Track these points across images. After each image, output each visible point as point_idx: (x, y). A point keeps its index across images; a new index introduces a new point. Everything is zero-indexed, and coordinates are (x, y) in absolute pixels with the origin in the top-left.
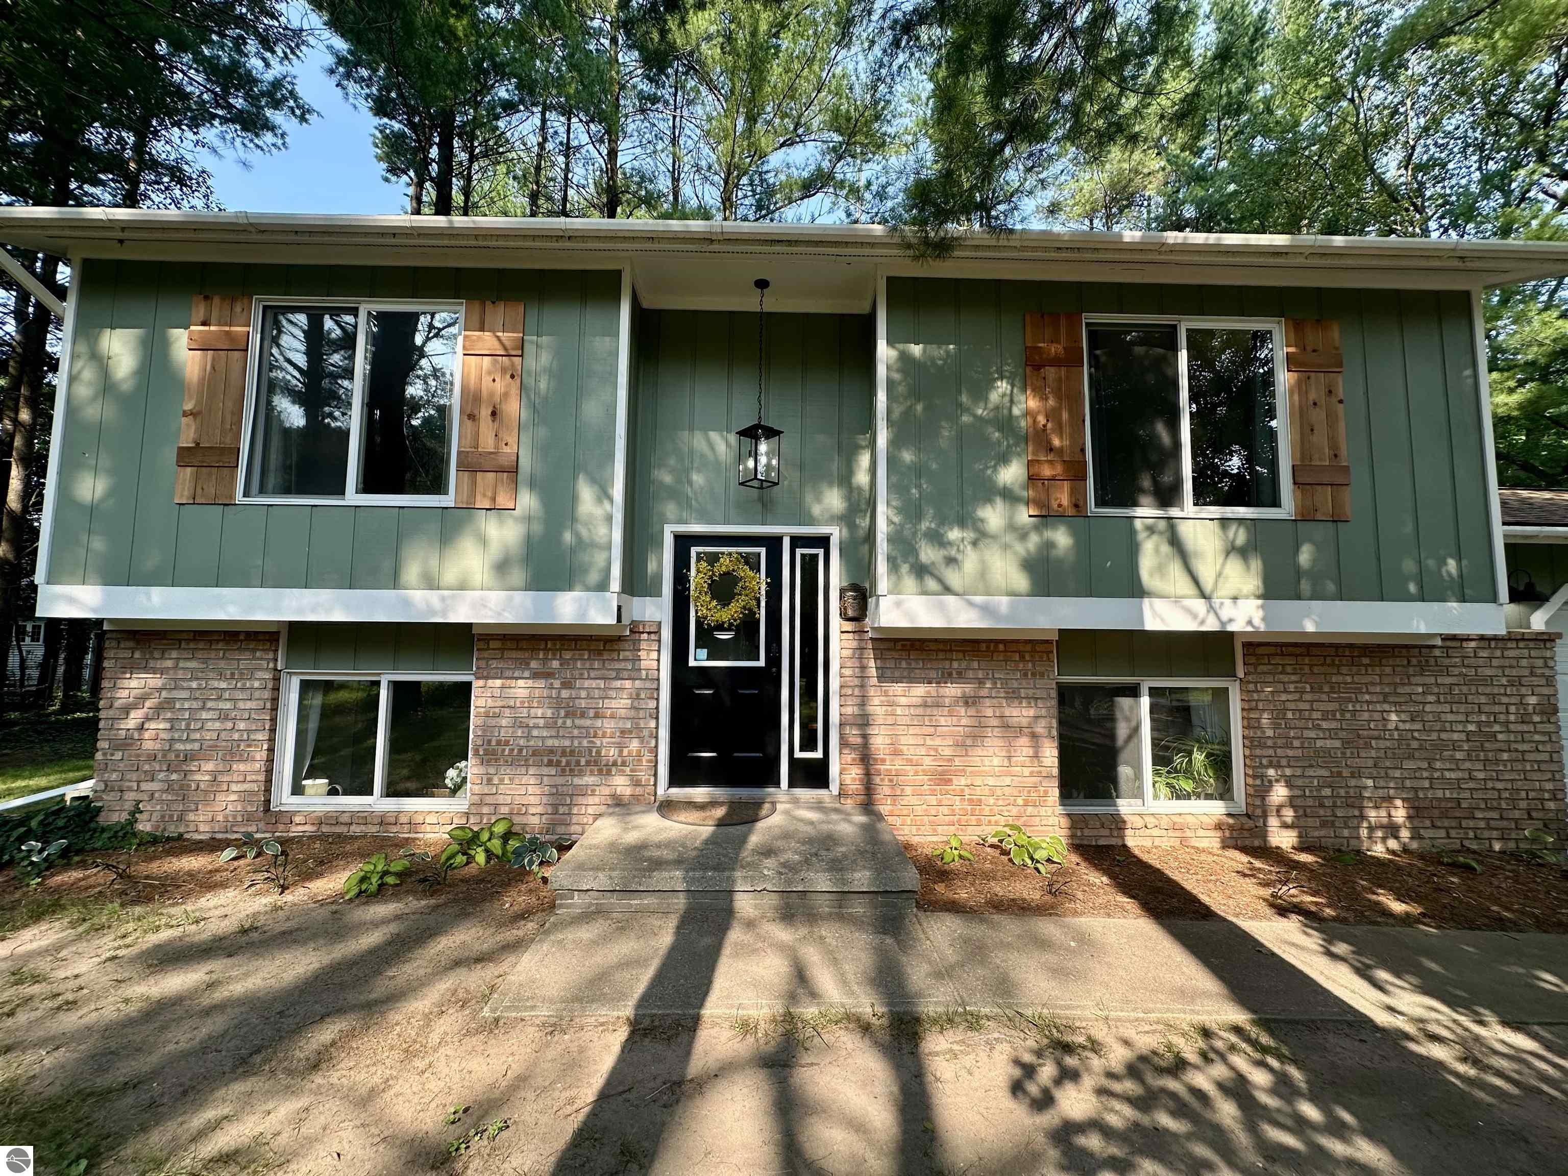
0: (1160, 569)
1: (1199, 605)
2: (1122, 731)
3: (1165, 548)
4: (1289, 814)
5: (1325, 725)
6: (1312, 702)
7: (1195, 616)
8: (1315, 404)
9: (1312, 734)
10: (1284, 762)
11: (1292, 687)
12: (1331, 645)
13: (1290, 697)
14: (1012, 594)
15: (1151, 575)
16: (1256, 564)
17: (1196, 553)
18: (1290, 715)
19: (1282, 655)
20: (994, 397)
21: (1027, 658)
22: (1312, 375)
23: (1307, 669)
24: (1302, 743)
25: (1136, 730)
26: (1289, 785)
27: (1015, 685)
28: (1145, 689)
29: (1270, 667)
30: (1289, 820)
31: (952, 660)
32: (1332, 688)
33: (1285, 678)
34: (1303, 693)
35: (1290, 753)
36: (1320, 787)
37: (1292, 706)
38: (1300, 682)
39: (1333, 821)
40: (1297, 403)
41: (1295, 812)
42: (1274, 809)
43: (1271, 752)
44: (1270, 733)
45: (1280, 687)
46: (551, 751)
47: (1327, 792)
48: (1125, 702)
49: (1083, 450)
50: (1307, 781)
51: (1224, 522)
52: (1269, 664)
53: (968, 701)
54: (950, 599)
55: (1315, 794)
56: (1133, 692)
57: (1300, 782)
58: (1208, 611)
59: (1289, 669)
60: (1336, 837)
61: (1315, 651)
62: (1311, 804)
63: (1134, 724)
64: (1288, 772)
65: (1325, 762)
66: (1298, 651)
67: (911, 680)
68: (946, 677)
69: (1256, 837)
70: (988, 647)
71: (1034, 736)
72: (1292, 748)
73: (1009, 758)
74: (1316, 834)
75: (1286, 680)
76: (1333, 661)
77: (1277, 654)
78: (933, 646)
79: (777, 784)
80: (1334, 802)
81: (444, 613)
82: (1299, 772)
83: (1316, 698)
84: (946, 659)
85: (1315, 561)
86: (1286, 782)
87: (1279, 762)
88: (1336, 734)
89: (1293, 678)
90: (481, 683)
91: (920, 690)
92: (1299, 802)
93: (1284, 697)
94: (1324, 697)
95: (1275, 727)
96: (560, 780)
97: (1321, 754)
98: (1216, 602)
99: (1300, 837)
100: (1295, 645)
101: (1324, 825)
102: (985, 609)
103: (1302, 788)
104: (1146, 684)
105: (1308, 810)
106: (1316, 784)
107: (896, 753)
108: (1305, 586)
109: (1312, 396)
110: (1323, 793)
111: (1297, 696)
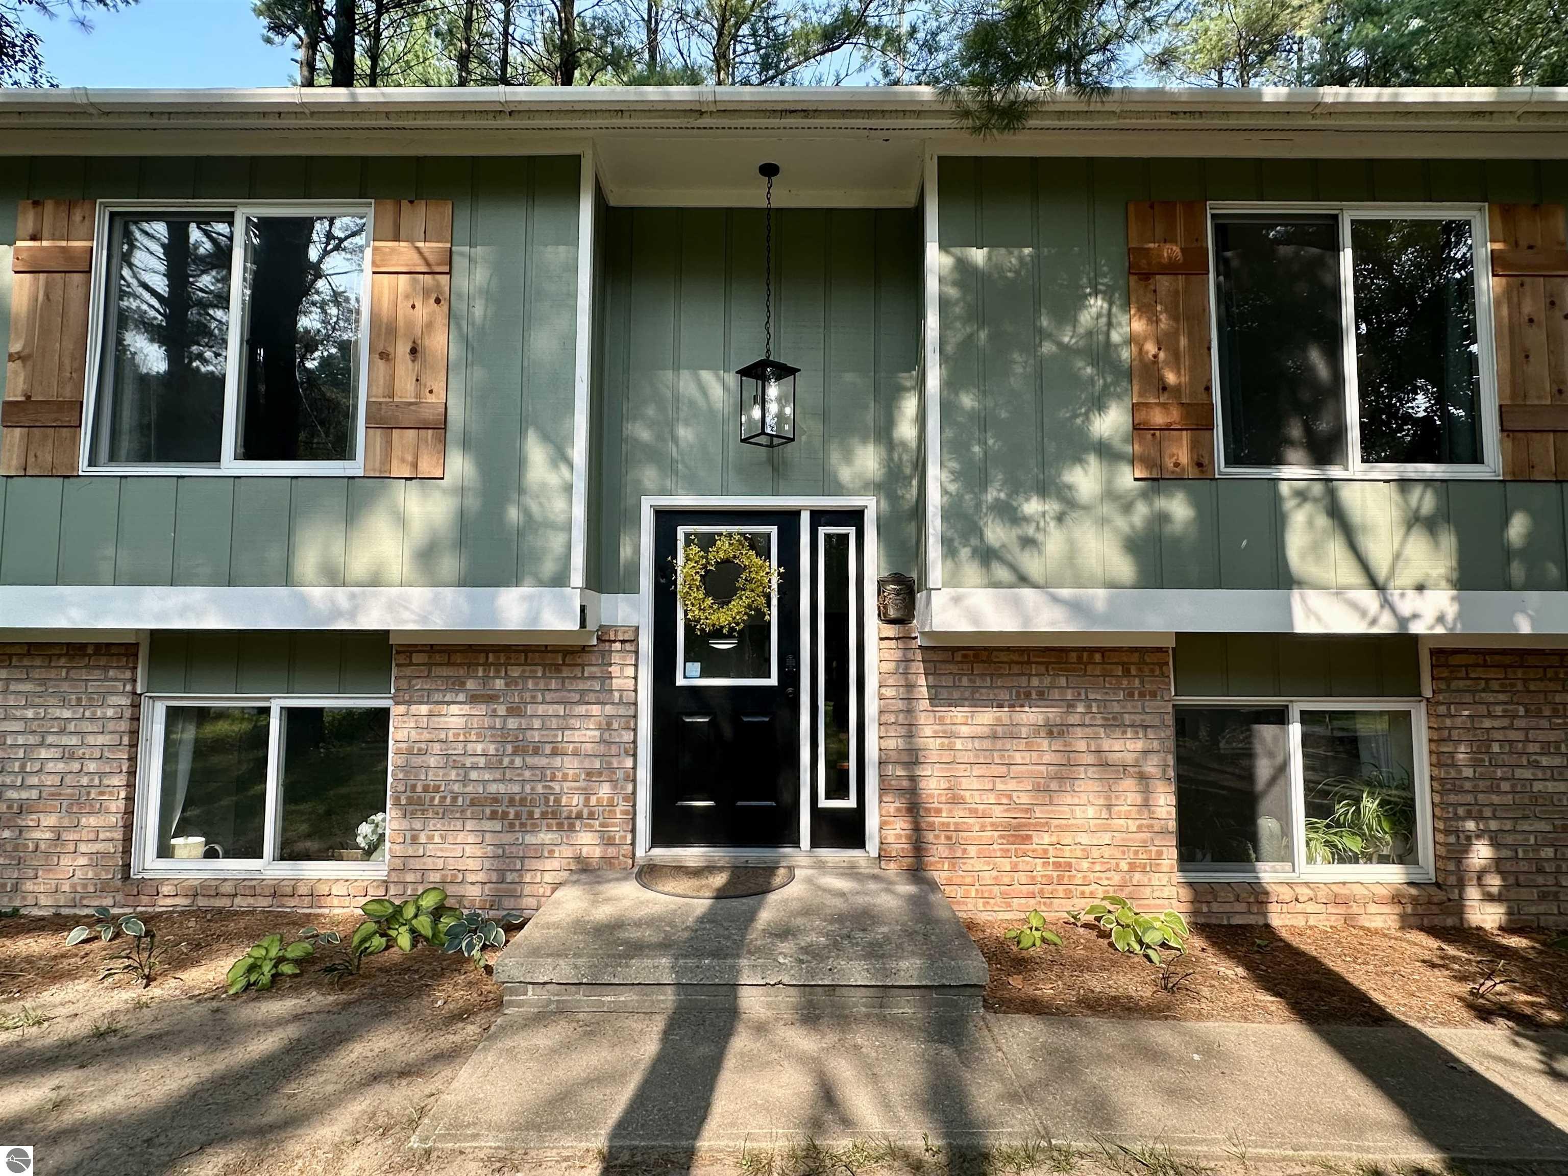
0: (1315, 549)
1: (1369, 598)
2: (1263, 769)
3: (1322, 521)
4: (1494, 882)
5: (1545, 761)
6: (1526, 730)
7: (1363, 613)
8: (1531, 321)
9: (1527, 774)
10: (1488, 812)
11: (1498, 711)
12: (1553, 652)
13: (1497, 723)
14: (1111, 585)
15: (1303, 557)
16: (1448, 541)
17: (1364, 528)
18: (1496, 748)
19: (1485, 665)
20: (1086, 318)
21: (1134, 672)
22: (1528, 280)
23: (1520, 686)
24: (1513, 786)
25: (1283, 769)
26: (1495, 843)
27: (1116, 708)
28: (1295, 712)
29: (1469, 682)
30: (1495, 890)
31: (1030, 675)
32: (1555, 710)
33: (1490, 697)
34: (1514, 717)
35: (1495, 799)
36: (1538, 846)
37: (1498, 735)
38: (1511, 702)
39: (1557, 893)
40: (1506, 321)
41: (1504, 879)
42: (1475, 875)
43: (1469, 798)
44: (1468, 772)
45: (1483, 710)
46: (495, 799)
47: (1548, 852)
48: (1267, 731)
49: (1208, 389)
50: (1520, 837)
51: (1404, 484)
52: (1468, 678)
53: (1054, 731)
54: (1027, 593)
55: (1531, 855)
56: (1279, 717)
57: (1509, 839)
58: (1382, 607)
59: (1495, 685)
60: (1560, 913)
61: (1531, 660)
62: (1526, 869)
63: (1279, 760)
64: (1494, 825)
65: (1545, 812)
66: (1507, 660)
67: (975, 701)
68: (1023, 698)
69: (1450, 914)
70: (1080, 658)
71: (1143, 777)
72: (1499, 793)
73: (1109, 806)
74: (1533, 910)
75: (1492, 700)
76: (1556, 673)
77: (1477, 665)
78: (1004, 657)
79: (796, 843)
80: (1559, 867)
81: (352, 614)
82: (1508, 826)
83: (1533, 724)
84: (1023, 674)
85: (1531, 537)
86: (1491, 839)
87: (1481, 811)
88: (1560, 774)
89: (1502, 697)
90: (402, 709)
91: (987, 717)
92: (1507, 866)
93: (1487, 724)
94: (1545, 723)
95: (1476, 763)
96: (508, 838)
97: (1540, 801)
98: (1394, 595)
99: (1509, 913)
100: (1504, 652)
101: (1543, 897)
102: (1076, 607)
103: (1514, 848)
104: (1298, 706)
105: (1522, 878)
106: (1532, 841)
107: (956, 800)
108: (1517, 571)
109: (1528, 308)
110: (1543, 855)
111: (1506, 722)
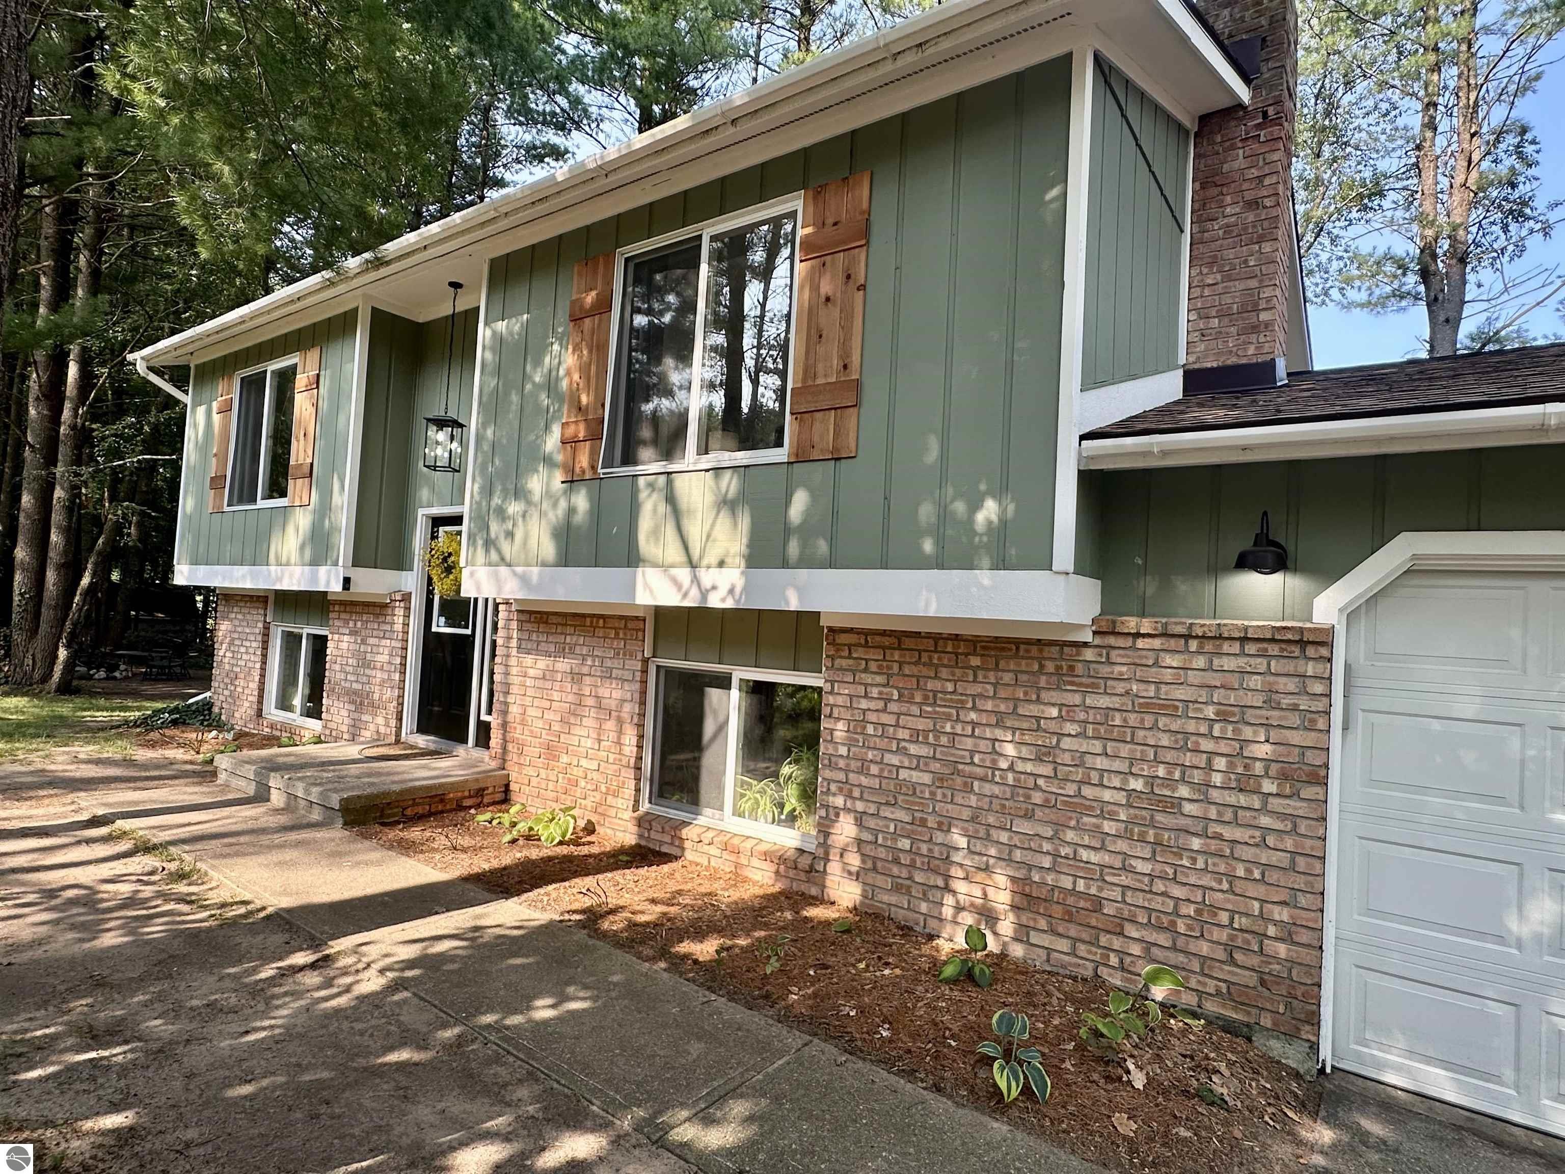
0: (656, 533)
1: (684, 574)
2: (709, 728)
3: (662, 508)
4: (854, 860)
5: (913, 749)
6: (899, 715)
7: (679, 586)
8: (828, 299)
9: (895, 760)
10: (856, 793)
11: (875, 692)
12: (929, 636)
13: (873, 705)
14: (544, 564)
15: (648, 541)
16: (745, 522)
17: (688, 511)
18: (870, 730)
19: (866, 645)
22: (829, 258)
23: (896, 667)
24: (882, 770)
25: (722, 728)
26: (859, 822)
27: (608, 663)
29: (851, 662)
30: (854, 869)
31: (566, 635)
32: (926, 697)
33: (868, 678)
34: (890, 700)
35: (864, 781)
36: (895, 836)
37: (872, 717)
38: (887, 685)
39: (909, 887)
40: (806, 305)
41: (863, 862)
42: (838, 851)
43: (841, 776)
44: (843, 751)
45: (861, 690)
46: (355, 692)
47: (905, 844)
48: (714, 695)
49: (603, 405)
50: (881, 823)
51: (717, 470)
52: (850, 657)
53: (576, 677)
54: (503, 570)
55: (889, 843)
56: (724, 682)
57: (872, 823)
58: (692, 582)
59: (873, 666)
60: (909, 909)
61: (908, 643)
62: (883, 856)
63: (721, 718)
64: (860, 806)
65: (907, 802)
66: (887, 641)
67: (538, 652)
68: (562, 651)
69: (815, 884)
70: (592, 622)
71: (620, 721)
72: (868, 775)
73: (599, 741)
74: (886, 898)
75: (869, 681)
76: (930, 658)
77: (860, 645)
78: (554, 620)
79: (464, 741)
80: (913, 861)
82: (872, 809)
83: (904, 710)
84: (562, 634)
85: (808, 514)
86: (856, 819)
87: (851, 791)
88: (926, 764)
89: (880, 679)
91: (543, 663)
92: (868, 849)
93: (864, 704)
94: (915, 710)
95: (850, 743)
96: (356, 715)
97: (904, 790)
98: (702, 573)
99: (864, 896)
100: (884, 633)
101: (897, 888)
102: (524, 580)
103: (875, 832)
105: (879, 864)
106: (892, 830)
108: (794, 548)
109: (826, 288)
110: (900, 845)
111: (880, 705)
